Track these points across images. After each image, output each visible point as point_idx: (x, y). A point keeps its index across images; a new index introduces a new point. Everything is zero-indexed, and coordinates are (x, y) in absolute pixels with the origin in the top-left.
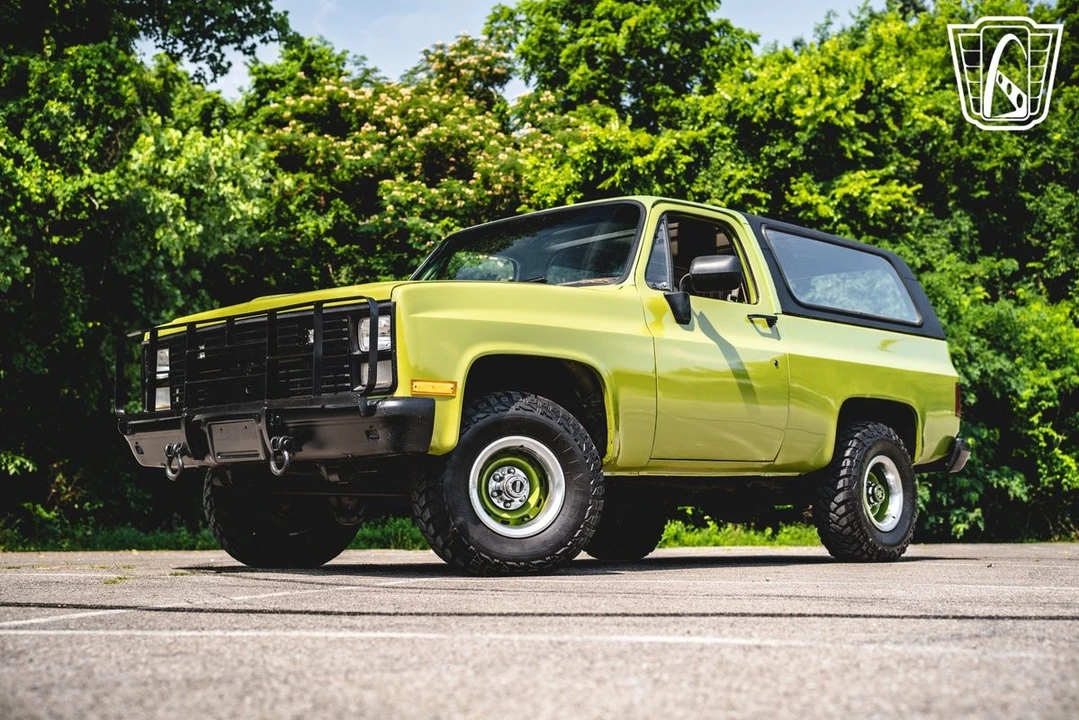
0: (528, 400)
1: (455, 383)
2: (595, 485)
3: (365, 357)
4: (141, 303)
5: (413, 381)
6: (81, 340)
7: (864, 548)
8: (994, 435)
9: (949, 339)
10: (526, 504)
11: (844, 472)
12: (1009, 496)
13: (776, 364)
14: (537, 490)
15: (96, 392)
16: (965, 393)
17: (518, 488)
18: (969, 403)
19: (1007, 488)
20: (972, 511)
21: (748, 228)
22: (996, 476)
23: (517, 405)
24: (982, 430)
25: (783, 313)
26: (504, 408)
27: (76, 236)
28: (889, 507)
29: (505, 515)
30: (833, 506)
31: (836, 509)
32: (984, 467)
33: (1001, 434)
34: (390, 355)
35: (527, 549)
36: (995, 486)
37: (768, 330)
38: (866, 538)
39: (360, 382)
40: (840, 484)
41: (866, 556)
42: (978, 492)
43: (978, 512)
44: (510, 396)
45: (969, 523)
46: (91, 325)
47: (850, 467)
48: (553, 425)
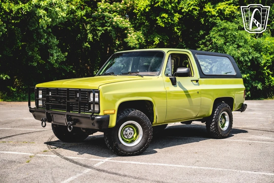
0: (133, 112)
1: (115, 110)
2: (150, 133)
3: (92, 103)
4: (36, 38)
5: (104, 111)
6: (21, 47)
7: (219, 136)
8: (254, 73)
9: (244, 48)
10: (133, 137)
11: (214, 117)
12: (257, 88)
13: (198, 93)
14: (136, 133)
15: (25, 59)
16: (248, 63)
17: (131, 134)
18: (249, 65)
19: (257, 86)
20: (248, 92)
21: (192, 55)
22: (254, 83)
23: (131, 113)
24: (251, 72)
25: (200, 78)
26: (127, 114)
27: (18, 21)
29: (127, 140)
31: (212, 126)
32: (251, 81)
33: (256, 72)
34: (98, 103)
35: (133, 149)
36: (254, 86)
37: (196, 83)
38: (219, 133)
39: (90, 109)
40: (213, 120)
42: (249, 87)
43: (249, 92)
44: (129, 111)
45: (247, 95)
46: (23, 43)
47: (216, 116)
48: (140, 118)
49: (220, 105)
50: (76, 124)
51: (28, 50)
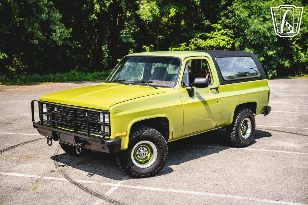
0: (147, 131)
1: (127, 132)
2: (166, 152)
3: (101, 124)
4: (35, 12)
5: (115, 133)
6: (19, 24)
7: (240, 145)
8: (281, 49)
9: (271, 22)
10: (147, 157)
11: (235, 125)
12: (284, 66)
13: (218, 102)
14: (150, 153)
15: (24, 36)
16: (274, 38)
17: (144, 155)
18: (275, 41)
19: (284, 64)
20: (274, 71)
21: (211, 59)
22: (281, 61)
23: (144, 132)
24: (278, 48)
25: (220, 85)
26: (140, 134)
28: (247, 131)
29: (141, 161)
30: (232, 134)
31: (232, 135)
32: (278, 58)
33: (284, 48)
34: (109, 125)
35: (147, 170)
36: (281, 63)
38: (240, 142)
39: (100, 130)
40: (234, 129)
41: (240, 147)
42: (275, 65)
43: (275, 71)
44: (142, 130)
45: (273, 74)
46: (21, 19)
47: (237, 124)
48: (154, 137)
49: (242, 111)
50: (85, 146)
51: (27, 26)
